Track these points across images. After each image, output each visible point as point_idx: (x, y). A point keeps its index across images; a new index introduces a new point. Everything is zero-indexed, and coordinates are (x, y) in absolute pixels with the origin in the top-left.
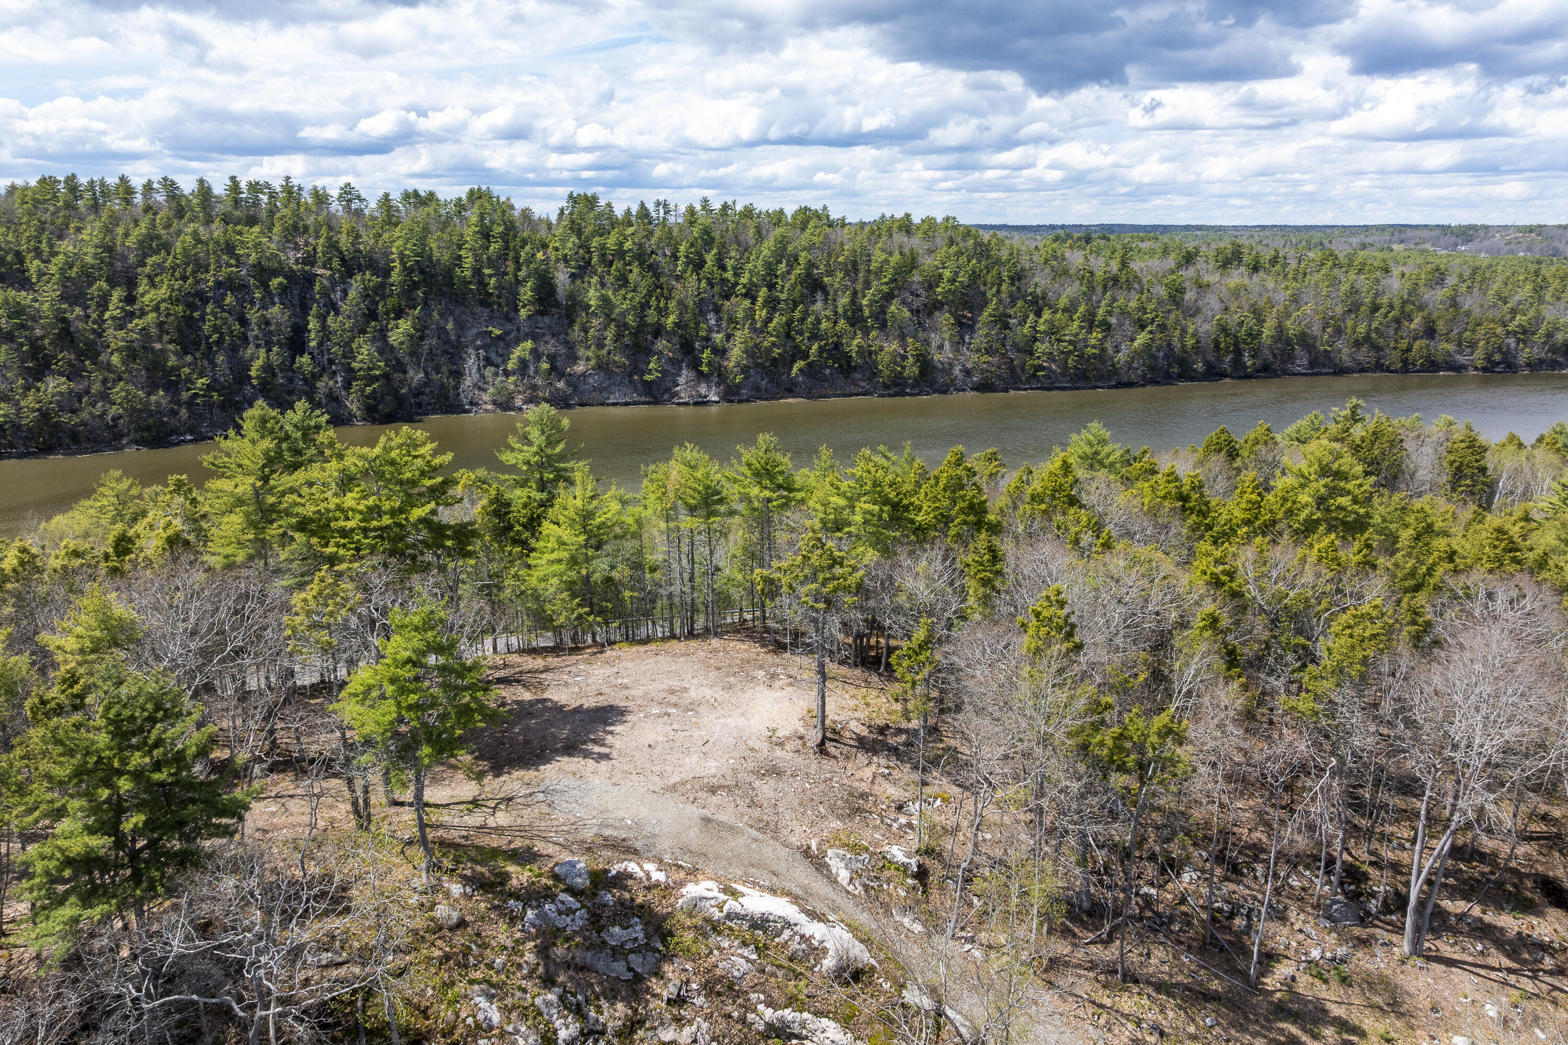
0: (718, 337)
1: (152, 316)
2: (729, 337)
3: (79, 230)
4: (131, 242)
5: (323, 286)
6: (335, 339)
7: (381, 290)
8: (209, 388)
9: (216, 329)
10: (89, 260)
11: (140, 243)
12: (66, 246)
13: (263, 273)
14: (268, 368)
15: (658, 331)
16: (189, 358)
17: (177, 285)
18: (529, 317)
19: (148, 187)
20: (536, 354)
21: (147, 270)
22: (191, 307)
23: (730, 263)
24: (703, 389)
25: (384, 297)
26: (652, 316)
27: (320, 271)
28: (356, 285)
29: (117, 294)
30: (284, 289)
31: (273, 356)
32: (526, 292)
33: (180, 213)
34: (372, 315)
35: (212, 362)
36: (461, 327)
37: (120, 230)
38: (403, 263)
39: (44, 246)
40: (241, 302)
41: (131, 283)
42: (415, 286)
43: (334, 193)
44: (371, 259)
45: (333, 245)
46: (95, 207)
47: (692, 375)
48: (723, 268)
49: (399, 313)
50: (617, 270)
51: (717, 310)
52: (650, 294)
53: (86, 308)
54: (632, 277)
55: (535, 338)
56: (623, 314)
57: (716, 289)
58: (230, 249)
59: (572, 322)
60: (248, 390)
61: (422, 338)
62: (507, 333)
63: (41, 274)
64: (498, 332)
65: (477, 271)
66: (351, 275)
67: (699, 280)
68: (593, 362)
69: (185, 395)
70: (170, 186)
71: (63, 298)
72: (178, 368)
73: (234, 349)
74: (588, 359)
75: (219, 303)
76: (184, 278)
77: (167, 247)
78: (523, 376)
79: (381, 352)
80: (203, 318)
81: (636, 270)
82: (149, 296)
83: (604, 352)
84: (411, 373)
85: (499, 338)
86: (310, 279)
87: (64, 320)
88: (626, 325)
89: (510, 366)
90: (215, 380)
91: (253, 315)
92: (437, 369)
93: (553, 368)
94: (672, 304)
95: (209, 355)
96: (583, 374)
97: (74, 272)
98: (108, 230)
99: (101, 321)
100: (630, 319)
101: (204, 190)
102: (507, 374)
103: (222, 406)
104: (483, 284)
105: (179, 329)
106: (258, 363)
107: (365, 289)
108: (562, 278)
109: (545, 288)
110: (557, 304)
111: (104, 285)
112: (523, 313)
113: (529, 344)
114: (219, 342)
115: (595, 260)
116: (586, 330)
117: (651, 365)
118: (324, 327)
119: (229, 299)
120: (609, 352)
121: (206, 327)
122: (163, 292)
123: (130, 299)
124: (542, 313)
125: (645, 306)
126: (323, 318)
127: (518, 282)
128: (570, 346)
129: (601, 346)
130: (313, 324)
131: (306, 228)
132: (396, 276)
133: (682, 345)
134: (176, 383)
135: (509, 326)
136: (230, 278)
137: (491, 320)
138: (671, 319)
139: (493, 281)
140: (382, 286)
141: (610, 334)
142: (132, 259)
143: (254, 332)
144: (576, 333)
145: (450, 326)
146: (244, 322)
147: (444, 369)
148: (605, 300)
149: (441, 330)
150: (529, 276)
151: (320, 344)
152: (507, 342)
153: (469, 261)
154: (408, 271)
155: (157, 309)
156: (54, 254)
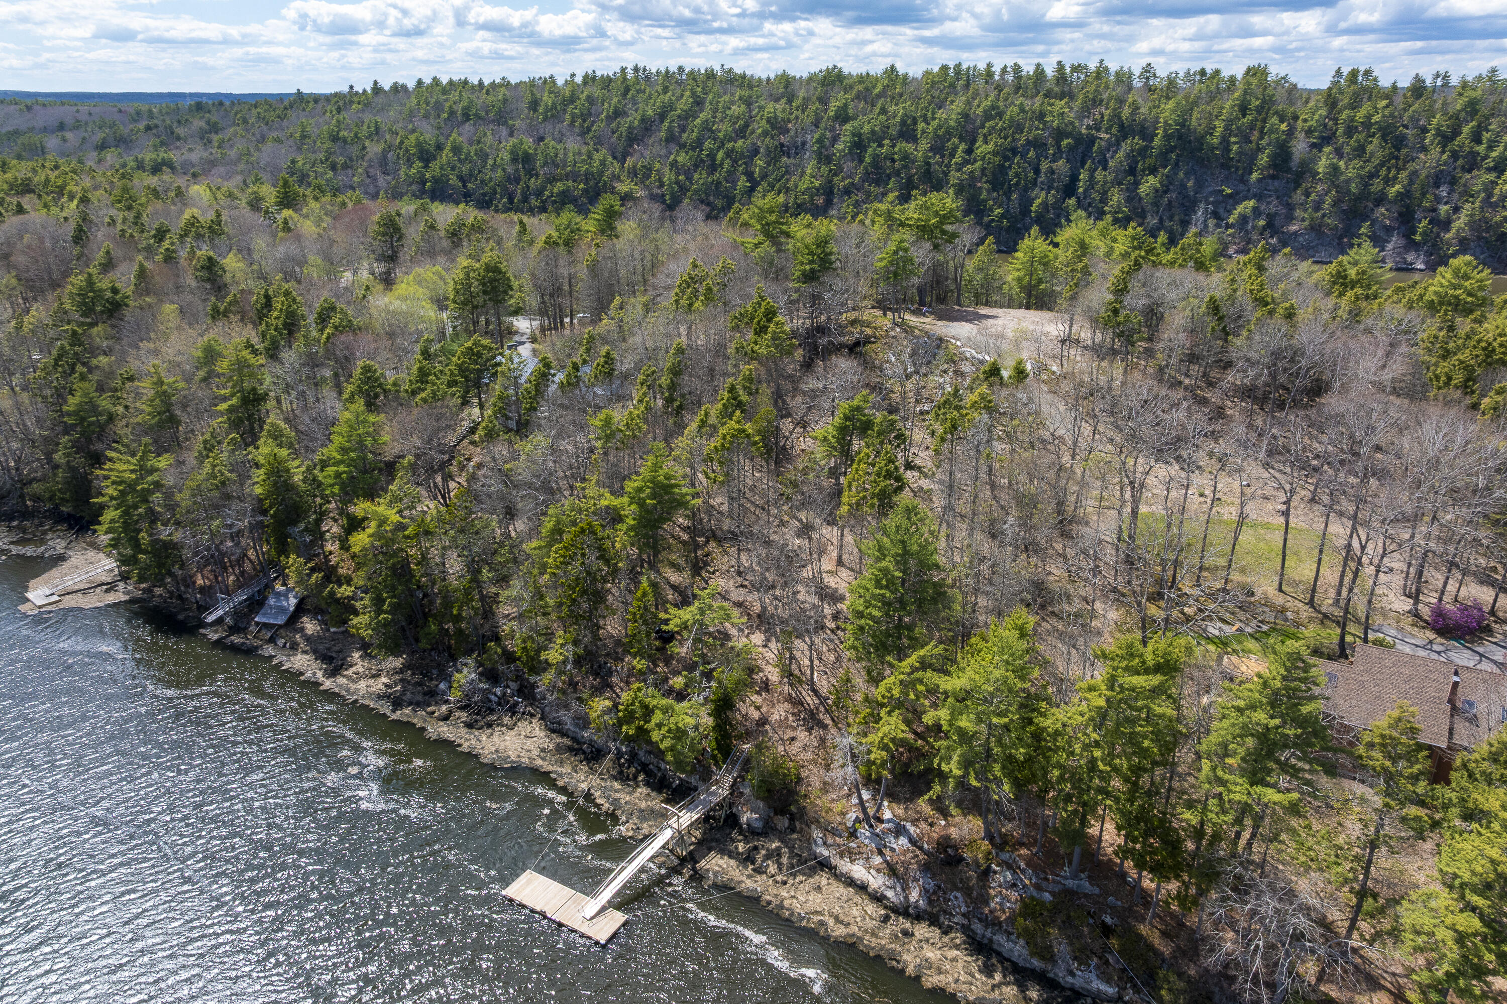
0: (1443, 209)
1: (980, 163)
2: (1456, 209)
3: (952, 102)
4: (979, 111)
5: (1100, 148)
6: (1097, 188)
7: (1143, 152)
8: (1003, 216)
9: (1017, 175)
10: (952, 123)
11: (985, 111)
12: (941, 114)
13: (1060, 134)
14: (1045, 204)
15: (1380, 200)
16: (995, 194)
17: (1000, 141)
18: (1259, 180)
19: (1004, 70)
20: (1256, 212)
21: (985, 131)
22: (1006, 158)
23: (1486, 136)
24: (1410, 257)
25: (1144, 158)
26: (1377, 185)
27: (1103, 135)
28: (1125, 147)
29: (962, 147)
30: (1071, 148)
31: (1050, 198)
32: (1263, 159)
33: (1018, 88)
34: (1132, 171)
35: (1009, 199)
36: (1200, 185)
37: (976, 102)
38: (1165, 131)
39: (929, 114)
40: (1038, 157)
41: (974, 141)
42: (1172, 150)
43: (1137, 72)
44: (1143, 127)
45: (1117, 115)
46: (967, 85)
47: (1402, 242)
48: (1479, 142)
49: (1153, 171)
50: (1358, 141)
51: (1453, 182)
52: (1382, 164)
53: (943, 156)
54: (1369, 148)
55: (1259, 197)
56: (1348, 181)
57: (1460, 162)
58: (1041, 116)
59: (1298, 185)
60: (1028, 220)
61: (1166, 192)
62: (1237, 193)
63: (924, 132)
64: (1229, 191)
65: (1225, 140)
66: (1125, 138)
67: (1443, 152)
68: (1306, 223)
69: (986, 219)
70: (1017, 68)
71: (931, 149)
72: (986, 201)
73: (1026, 190)
74: (1303, 220)
75: (1024, 156)
76: (1005, 138)
77: (1000, 115)
78: (1241, 230)
79: (1129, 200)
80: (1010, 167)
81: (1376, 141)
82: (981, 148)
83: (1319, 214)
84: (1149, 218)
85: (1230, 196)
86: (1092, 140)
87: (928, 164)
88: (1349, 192)
89: (1231, 220)
90: (1007, 211)
91: (1044, 166)
92: (1171, 219)
93: (1270, 225)
94: (1403, 175)
95: (1008, 194)
96: (1295, 233)
97: (940, 133)
98: (968, 103)
99: (948, 166)
100: (1353, 188)
101: (1039, 72)
102: (1228, 226)
103: (1008, 230)
104: (1227, 150)
105: (993, 173)
106: (1038, 201)
107: (1132, 151)
108: (1300, 147)
109: (1282, 155)
110: (1289, 170)
111: (956, 140)
112: (1255, 176)
113: (1251, 203)
114: (1017, 184)
115: (1340, 131)
116: (1307, 194)
117: (1362, 230)
118: (1092, 178)
119: (1031, 154)
120: (1324, 216)
121: (1011, 173)
122: (991, 147)
123: (969, 151)
124: (1273, 177)
125: (1372, 175)
126: (1092, 171)
127: (1259, 150)
128: (1290, 207)
129: (1317, 207)
130: (1083, 175)
131: (1102, 101)
132: (1157, 141)
133: (1400, 214)
134: (983, 211)
135: (1241, 187)
136: (1036, 139)
137: (1226, 181)
138: (1395, 190)
139: (1235, 147)
140: (1146, 148)
141: (1328, 200)
142: (978, 122)
143: (1042, 178)
144: (1298, 196)
145: (1190, 184)
146: (1037, 171)
147: (1176, 218)
148: (1335, 168)
149: (1183, 186)
150: (1269, 144)
151: (1085, 191)
152: (1236, 199)
153: (1219, 131)
154: (1167, 137)
155: (983, 159)
156: (934, 119)
